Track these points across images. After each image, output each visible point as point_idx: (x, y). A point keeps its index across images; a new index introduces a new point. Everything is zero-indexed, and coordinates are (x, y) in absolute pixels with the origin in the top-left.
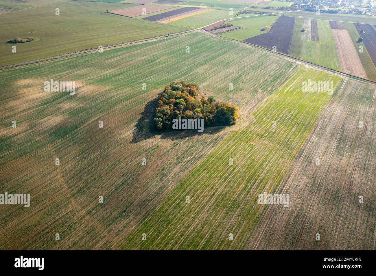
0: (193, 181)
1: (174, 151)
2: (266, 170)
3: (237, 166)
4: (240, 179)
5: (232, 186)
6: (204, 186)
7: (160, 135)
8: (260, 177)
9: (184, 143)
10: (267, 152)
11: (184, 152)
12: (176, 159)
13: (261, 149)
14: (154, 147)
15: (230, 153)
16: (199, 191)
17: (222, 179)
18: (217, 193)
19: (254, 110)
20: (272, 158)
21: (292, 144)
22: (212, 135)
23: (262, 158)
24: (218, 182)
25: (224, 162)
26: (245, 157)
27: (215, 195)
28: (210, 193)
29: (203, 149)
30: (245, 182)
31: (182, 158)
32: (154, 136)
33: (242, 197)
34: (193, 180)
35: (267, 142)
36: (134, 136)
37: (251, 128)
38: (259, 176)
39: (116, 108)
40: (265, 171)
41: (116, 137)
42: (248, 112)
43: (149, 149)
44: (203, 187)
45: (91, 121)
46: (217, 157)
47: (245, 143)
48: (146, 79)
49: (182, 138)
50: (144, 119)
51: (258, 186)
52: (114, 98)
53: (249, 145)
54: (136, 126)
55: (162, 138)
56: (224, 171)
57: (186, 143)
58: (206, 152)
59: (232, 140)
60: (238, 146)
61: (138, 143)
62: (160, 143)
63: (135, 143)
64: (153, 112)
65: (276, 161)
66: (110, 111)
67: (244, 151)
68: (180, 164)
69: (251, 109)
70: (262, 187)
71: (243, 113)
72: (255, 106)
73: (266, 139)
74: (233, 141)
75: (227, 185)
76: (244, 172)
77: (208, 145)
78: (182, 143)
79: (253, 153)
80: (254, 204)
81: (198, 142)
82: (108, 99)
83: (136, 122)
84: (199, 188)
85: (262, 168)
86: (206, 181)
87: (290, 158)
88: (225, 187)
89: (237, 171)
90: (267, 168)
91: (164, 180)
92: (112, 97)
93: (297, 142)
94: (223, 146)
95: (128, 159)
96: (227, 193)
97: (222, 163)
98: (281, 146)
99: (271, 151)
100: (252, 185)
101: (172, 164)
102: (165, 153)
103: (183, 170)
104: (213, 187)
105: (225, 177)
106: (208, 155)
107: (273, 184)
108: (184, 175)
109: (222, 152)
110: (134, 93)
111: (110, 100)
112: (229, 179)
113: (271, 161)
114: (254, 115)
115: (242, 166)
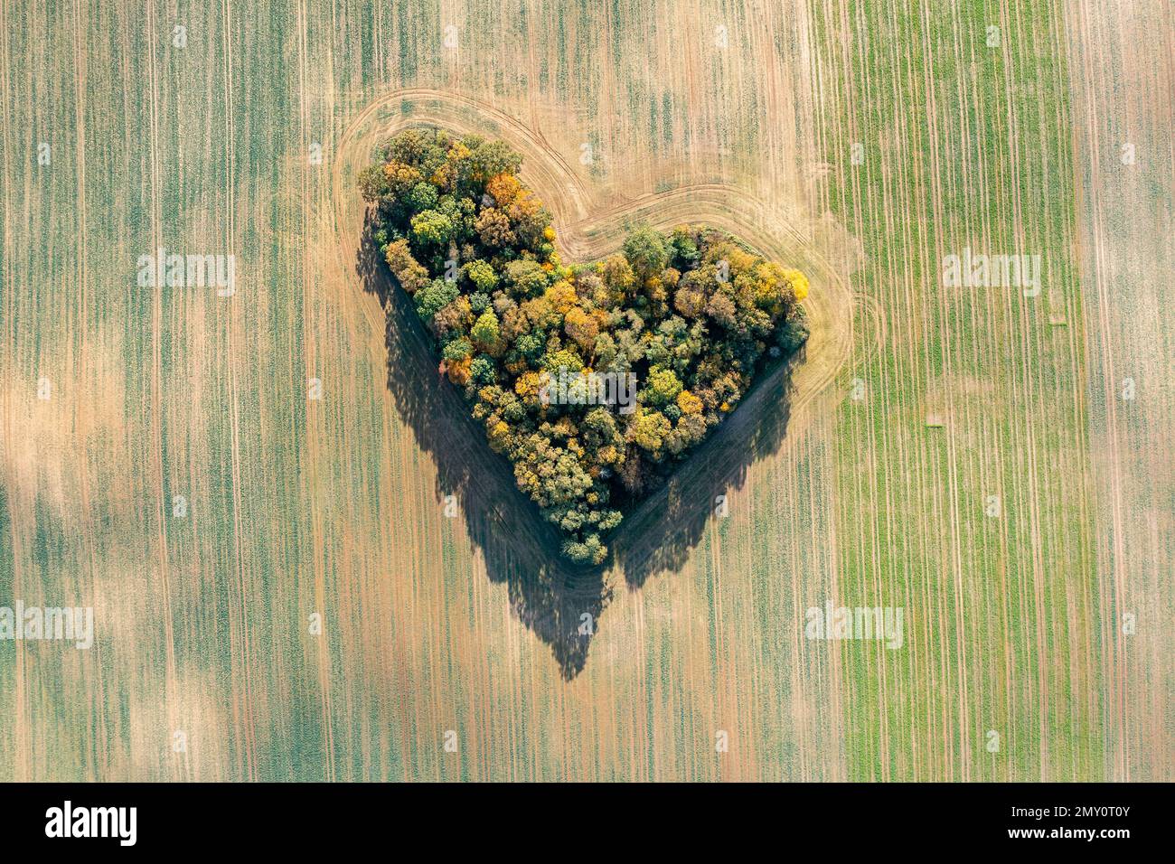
0: (877, 721)
1: (731, 627)
2: (1036, 541)
3: (950, 578)
4: (990, 634)
5: (986, 675)
6: (913, 719)
7: (616, 568)
8: (1036, 585)
9: (726, 563)
10: (996, 444)
11: (762, 611)
12: (764, 658)
13: (971, 433)
14: (658, 650)
15: (895, 526)
16: (914, 745)
17: (943, 664)
18: (961, 721)
19: (817, 170)
20: (1026, 470)
21: (1051, 346)
22: (775, 453)
23: (999, 486)
24: (939, 679)
25: (907, 584)
26: (946, 514)
27: (962, 732)
28: (945, 733)
29: (803, 557)
30: (1009, 638)
31: (780, 647)
32: (602, 585)
33: (1030, 699)
34: (872, 717)
35: (970, 385)
36: (546, 638)
37: (875, 315)
38: (1031, 585)
39: (317, 511)
40: (1034, 548)
41: (496, 681)
42: (804, 197)
43: (650, 667)
44: (916, 727)
45: (323, 657)
46: (869, 569)
47: (907, 436)
48: (155, 134)
49: (696, 539)
50: (484, 513)
51: (1050, 634)
52: (235, 448)
53: (926, 436)
54: (496, 574)
55: (636, 579)
56: (928, 627)
57: (733, 557)
58: (822, 566)
59: (859, 445)
60: (896, 468)
61: (589, 660)
62: (656, 613)
63: (580, 668)
64: (473, 446)
65: (1041, 475)
66: (318, 550)
67: (929, 484)
68: (793, 679)
69: (799, 162)
70: (1061, 631)
71: (791, 219)
72: (797, 118)
73: (960, 365)
74: (866, 447)
75: (970, 680)
76: (985, 590)
77: (804, 525)
78: (717, 564)
79: (961, 477)
80: (1068, 702)
81: (760, 527)
82: (215, 470)
83: (473, 549)
84: (908, 736)
85: (1020, 540)
86: (908, 699)
87: (1077, 438)
88: (969, 688)
89: (964, 603)
90: (1034, 527)
91: (802, 767)
92: (217, 447)
93: (1062, 320)
94: (852, 498)
95: (632, 751)
96: (986, 709)
97: (903, 592)
98: (1021, 380)
99: (1006, 430)
100: (1033, 638)
101: (772, 692)
102: (713, 658)
103: (822, 700)
104: (939, 711)
105: (945, 648)
106: (839, 580)
107: (1082, 595)
108: (836, 716)
109: (867, 533)
110: (264, 344)
111: (236, 478)
112: (962, 652)
113: (1031, 489)
114: (834, 209)
115: (965, 568)
